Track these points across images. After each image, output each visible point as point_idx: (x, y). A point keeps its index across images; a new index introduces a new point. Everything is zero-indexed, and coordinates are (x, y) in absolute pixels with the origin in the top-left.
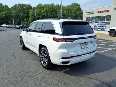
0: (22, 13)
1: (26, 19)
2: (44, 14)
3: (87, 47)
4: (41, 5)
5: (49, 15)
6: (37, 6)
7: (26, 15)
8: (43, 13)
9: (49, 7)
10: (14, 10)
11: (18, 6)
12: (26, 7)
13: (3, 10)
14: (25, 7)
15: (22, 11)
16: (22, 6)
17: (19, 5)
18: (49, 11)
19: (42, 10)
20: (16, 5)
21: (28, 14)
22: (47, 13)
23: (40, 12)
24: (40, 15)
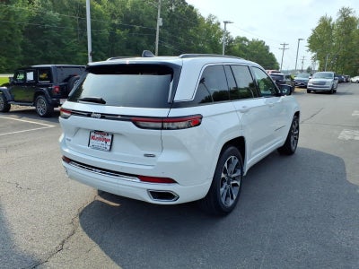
3: (108, 148)
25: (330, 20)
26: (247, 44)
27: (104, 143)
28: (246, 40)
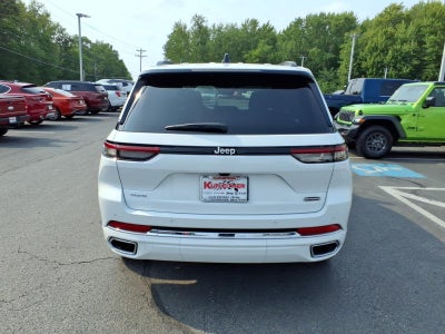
0: (314, 49)
1: (329, 69)
2: (406, 48)
4: (399, 8)
5: (429, 51)
6: (381, 15)
7: (329, 55)
8: (404, 41)
9: (434, 15)
10: (290, 39)
11: (304, 24)
12: (333, 22)
13: (257, 41)
14: (329, 23)
15: (317, 41)
16: (319, 24)
17: (309, 18)
18: (432, 33)
19: (401, 31)
20: (299, 21)
21: (337, 51)
22: (421, 43)
23: (387, 39)
24: (384, 51)
25: (185, 27)
26: (89, 45)
27: (233, 190)
28: (88, 42)
